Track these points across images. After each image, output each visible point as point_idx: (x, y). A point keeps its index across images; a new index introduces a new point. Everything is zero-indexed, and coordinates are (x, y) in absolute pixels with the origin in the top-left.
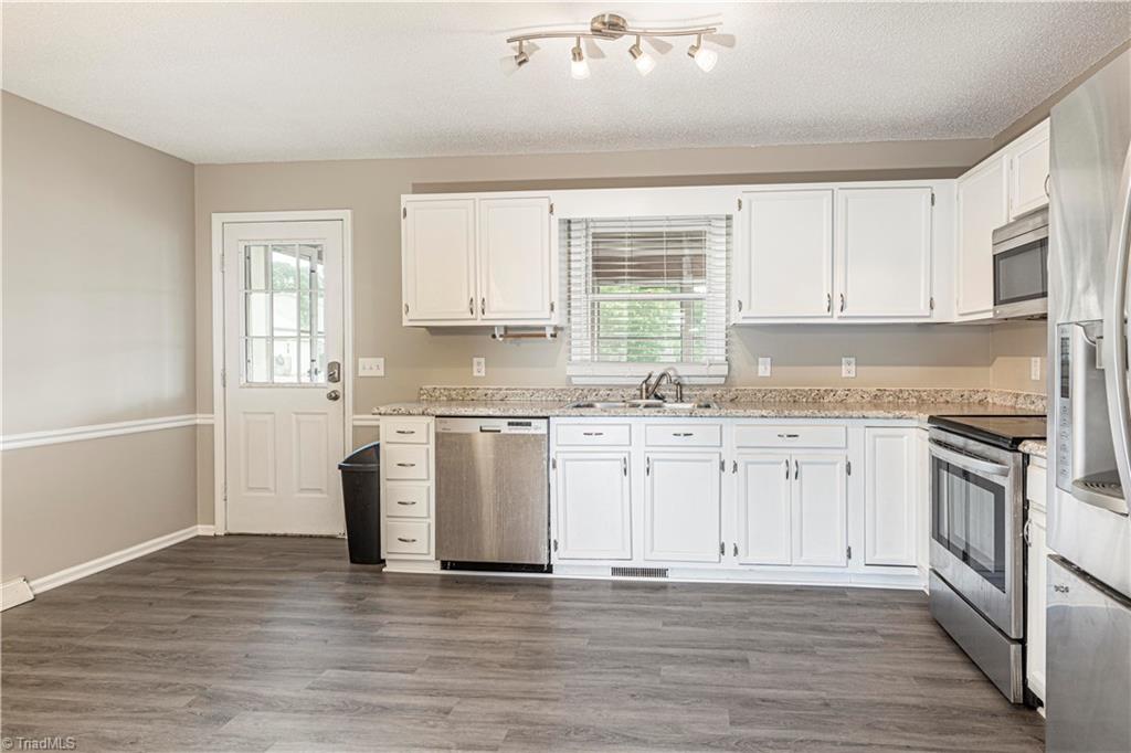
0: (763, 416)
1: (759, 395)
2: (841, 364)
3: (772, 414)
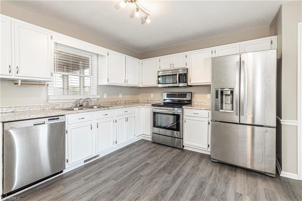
0: (122, 108)
1: (105, 103)
2: (119, 95)
3: (124, 107)
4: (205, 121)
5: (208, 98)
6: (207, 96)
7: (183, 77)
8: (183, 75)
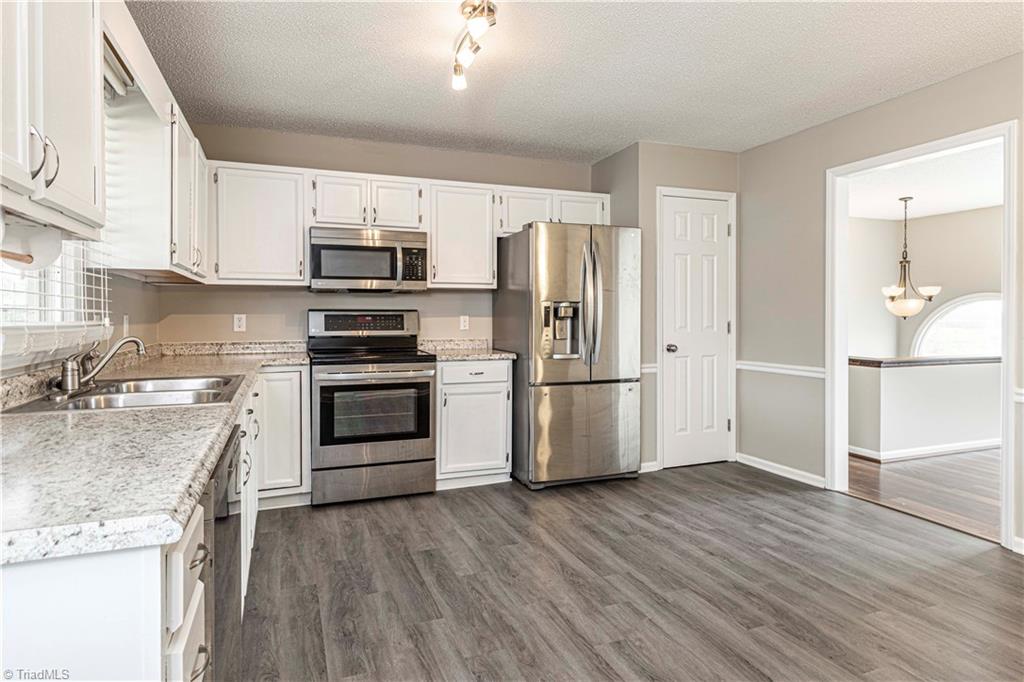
4: (499, 392)
5: (462, 328)
6: (459, 322)
7: (417, 259)
8: (414, 254)
